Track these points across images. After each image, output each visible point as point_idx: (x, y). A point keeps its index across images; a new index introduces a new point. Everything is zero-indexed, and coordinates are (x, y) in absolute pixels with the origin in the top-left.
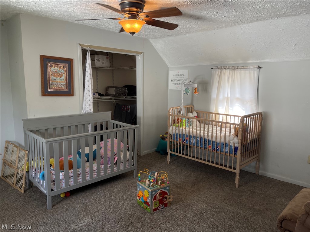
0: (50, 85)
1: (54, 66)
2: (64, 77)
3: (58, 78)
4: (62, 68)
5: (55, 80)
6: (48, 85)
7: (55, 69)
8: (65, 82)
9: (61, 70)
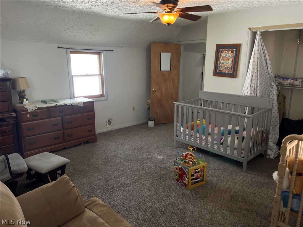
0: (219, 67)
1: (224, 51)
2: (230, 61)
3: (226, 62)
4: (230, 53)
5: (223, 63)
6: (218, 67)
7: (225, 54)
8: (231, 65)
9: (229, 54)
